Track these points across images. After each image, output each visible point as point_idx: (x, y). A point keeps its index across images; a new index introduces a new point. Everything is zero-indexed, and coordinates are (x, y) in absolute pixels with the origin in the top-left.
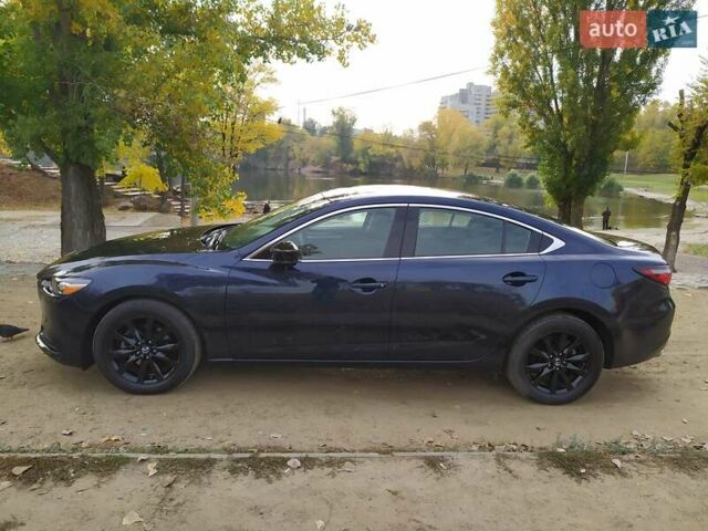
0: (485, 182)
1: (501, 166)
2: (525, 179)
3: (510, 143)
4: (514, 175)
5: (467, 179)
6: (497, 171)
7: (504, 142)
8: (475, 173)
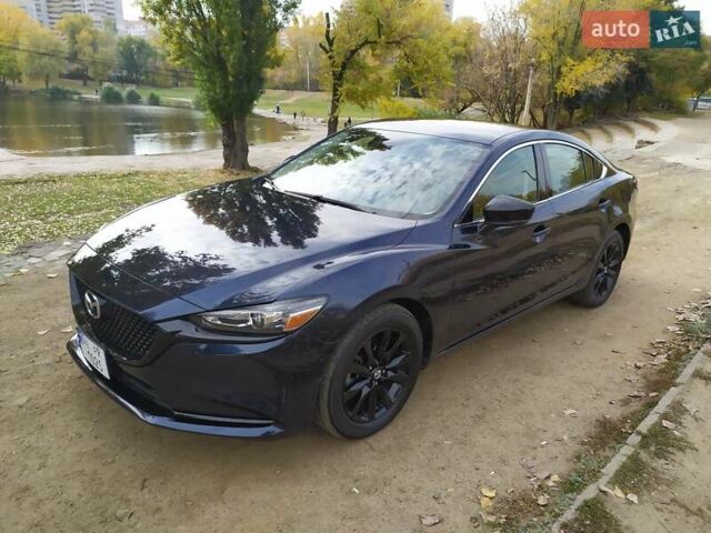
0: (76, 97)
1: (89, 78)
2: (124, 94)
3: (95, 50)
4: (110, 89)
5: (52, 93)
6: (85, 85)
7: (89, 50)
8: (60, 87)
